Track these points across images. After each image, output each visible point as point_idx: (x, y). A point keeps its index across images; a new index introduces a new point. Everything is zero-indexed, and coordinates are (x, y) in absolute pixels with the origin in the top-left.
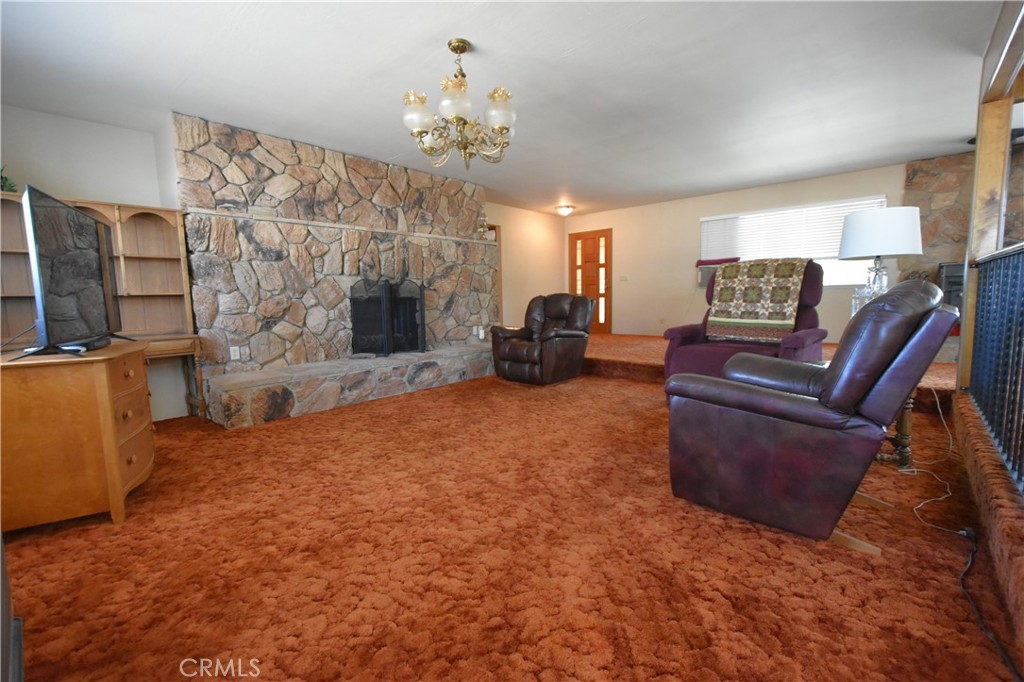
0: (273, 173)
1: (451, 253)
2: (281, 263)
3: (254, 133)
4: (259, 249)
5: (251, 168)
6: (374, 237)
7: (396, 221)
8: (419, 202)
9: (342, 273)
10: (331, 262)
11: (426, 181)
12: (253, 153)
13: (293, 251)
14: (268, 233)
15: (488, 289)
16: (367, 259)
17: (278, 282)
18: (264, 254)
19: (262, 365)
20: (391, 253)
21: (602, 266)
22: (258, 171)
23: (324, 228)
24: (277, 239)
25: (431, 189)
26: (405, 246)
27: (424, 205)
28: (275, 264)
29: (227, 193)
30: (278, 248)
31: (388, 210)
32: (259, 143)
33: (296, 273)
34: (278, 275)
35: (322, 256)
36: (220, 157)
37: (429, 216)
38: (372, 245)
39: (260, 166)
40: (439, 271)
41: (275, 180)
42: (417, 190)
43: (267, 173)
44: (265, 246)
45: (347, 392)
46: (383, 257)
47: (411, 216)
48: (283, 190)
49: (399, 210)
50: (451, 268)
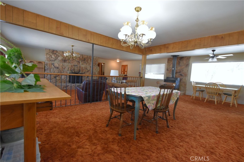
0: (59, 56)
1: (89, 68)
2: (58, 69)
3: (57, 51)
4: (55, 67)
5: (56, 55)
6: (74, 65)
7: (80, 63)
8: (84, 60)
9: (68, 71)
10: (66, 69)
11: (86, 57)
12: (56, 53)
13: (60, 67)
14: (56, 65)
15: (96, 74)
16: (73, 69)
17: (57, 71)
18: (55, 68)
19: (54, 83)
20: (77, 68)
21: (126, 71)
22: (57, 56)
23: (66, 64)
24: (58, 65)
25: (87, 58)
26: (80, 67)
27: (85, 60)
28: (57, 69)
29: (52, 59)
30: (58, 67)
31: (78, 61)
32: (57, 52)
33: (60, 70)
34: (57, 70)
35: (65, 68)
36: (51, 54)
37: (86, 62)
38: (74, 67)
39: (57, 55)
40: (86, 71)
41: (59, 57)
42: (84, 58)
43: (58, 56)
44: (56, 67)
45: (64, 88)
46: (75, 69)
47: (83, 62)
48: (60, 58)
49: (81, 61)
50: (89, 71)
